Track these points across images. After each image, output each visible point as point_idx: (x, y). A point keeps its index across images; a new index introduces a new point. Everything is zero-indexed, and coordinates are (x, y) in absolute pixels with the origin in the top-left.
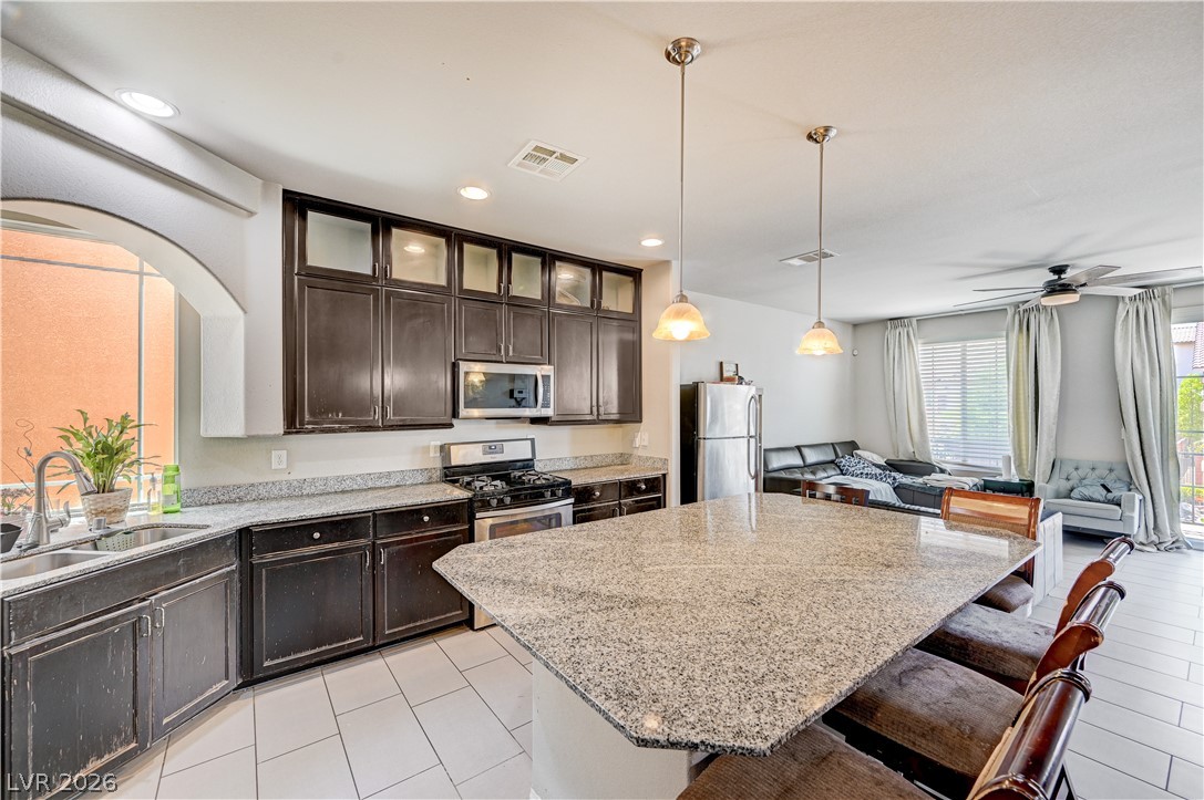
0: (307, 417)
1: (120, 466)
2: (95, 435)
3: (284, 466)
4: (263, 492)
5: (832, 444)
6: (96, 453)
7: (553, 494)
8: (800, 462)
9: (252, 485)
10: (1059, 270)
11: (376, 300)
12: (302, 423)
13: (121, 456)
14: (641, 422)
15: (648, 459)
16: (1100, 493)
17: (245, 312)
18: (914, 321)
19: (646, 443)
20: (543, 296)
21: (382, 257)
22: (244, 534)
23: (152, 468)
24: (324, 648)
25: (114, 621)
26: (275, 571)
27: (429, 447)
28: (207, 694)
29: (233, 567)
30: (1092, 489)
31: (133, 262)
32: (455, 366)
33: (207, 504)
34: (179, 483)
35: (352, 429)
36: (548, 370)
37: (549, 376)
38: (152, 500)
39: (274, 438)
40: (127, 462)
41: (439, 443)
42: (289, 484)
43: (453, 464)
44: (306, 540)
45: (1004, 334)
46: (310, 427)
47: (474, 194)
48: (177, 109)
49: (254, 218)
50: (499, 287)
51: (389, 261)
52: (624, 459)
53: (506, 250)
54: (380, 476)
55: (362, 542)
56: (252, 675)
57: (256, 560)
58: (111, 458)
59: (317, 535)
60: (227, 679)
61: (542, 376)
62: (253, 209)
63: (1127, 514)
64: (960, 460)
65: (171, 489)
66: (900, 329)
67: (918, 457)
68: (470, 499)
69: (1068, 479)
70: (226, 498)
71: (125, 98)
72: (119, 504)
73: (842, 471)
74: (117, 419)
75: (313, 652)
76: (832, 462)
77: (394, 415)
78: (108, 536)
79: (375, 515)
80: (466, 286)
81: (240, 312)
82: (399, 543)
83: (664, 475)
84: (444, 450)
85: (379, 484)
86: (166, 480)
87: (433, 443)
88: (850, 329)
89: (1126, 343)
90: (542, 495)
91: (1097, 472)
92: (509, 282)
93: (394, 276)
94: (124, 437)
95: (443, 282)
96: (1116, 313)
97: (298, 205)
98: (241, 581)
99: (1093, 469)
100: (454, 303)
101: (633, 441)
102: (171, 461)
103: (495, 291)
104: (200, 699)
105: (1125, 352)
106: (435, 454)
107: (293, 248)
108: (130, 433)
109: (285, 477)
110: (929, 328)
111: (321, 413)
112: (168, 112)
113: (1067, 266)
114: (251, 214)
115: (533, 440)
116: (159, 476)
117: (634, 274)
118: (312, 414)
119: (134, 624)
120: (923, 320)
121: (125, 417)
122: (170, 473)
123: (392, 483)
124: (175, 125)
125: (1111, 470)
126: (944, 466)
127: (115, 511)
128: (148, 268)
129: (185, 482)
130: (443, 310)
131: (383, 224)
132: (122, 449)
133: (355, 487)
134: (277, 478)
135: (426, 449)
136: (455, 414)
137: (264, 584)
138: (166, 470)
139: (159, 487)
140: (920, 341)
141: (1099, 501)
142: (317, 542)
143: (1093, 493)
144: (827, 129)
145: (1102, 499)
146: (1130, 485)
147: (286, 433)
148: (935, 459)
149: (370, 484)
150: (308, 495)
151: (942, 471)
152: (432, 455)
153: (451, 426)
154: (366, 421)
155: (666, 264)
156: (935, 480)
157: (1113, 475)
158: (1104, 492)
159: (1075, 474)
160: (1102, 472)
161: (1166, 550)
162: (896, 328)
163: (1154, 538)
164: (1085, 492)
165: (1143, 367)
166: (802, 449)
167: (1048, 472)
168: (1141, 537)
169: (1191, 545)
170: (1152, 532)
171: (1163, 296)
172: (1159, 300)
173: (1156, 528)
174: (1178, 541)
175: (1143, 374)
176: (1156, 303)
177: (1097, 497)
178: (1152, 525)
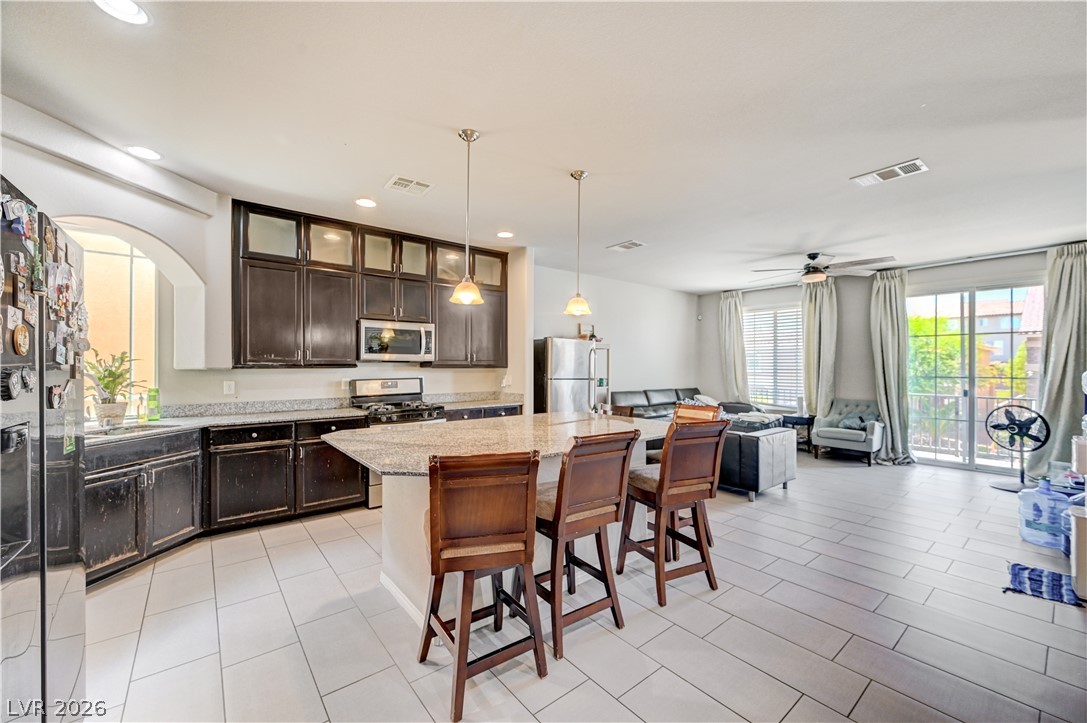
0: (249, 357)
1: (120, 387)
2: (103, 365)
3: (233, 392)
4: (217, 410)
5: (676, 390)
6: (105, 377)
7: (430, 415)
8: (646, 403)
9: (210, 405)
10: (813, 256)
11: (299, 275)
12: (245, 361)
13: (120, 380)
14: (506, 367)
15: (511, 394)
16: (856, 423)
17: (205, 283)
18: (740, 292)
19: (510, 383)
20: (427, 272)
21: (303, 244)
22: (205, 431)
23: (141, 390)
24: (259, 513)
25: (125, 474)
26: (227, 458)
27: (340, 382)
28: (181, 533)
29: (198, 453)
30: (851, 420)
31: (125, 247)
32: (358, 323)
33: (178, 417)
34: (159, 402)
35: (281, 366)
36: (431, 327)
37: (430, 332)
38: (141, 413)
39: (226, 371)
40: (124, 384)
41: (349, 380)
42: (236, 405)
43: (358, 394)
44: (248, 438)
45: (800, 303)
46: (251, 363)
47: (366, 203)
48: (162, 156)
49: (211, 219)
50: (393, 267)
51: (309, 247)
52: (495, 395)
53: (398, 239)
54: (303, 402)
55: (286, 441)
56: (210, 528)
57: (212, 449)
58: (114, 381)
59: (255, 435)
60: (193, 525)
61: (426, 332)
62: (210, 213)
63: (869, 437)
64: (771, 402)
65: (153, 404)
66: (730, 299)
67: (742, 400)
68: (366, 416)
69: (840, 414)
70: (191, 413)
71: (131, 150)
72: (119, 411)
74: (118, 355)
75: (252, 514)
76: (674, 403)
77: (313, 357)
78: (114, 429)
79: (296, 424)
80: (368, 265)
81: (203, 285)
82: (313, 444)
83: (521, 406)
84: (352, 384)
85: (302, 407)
86: (151, 398)
87: (344, 380)
88: (696, 298)
89: (877, 310)
90: (421, 415)
91: (859, 408)
92: (401, 262)
93: (312, 259)
94: (123, 368)
95: (350, 263)
96: (872, 290)
97: (243, 208)
98: (203, 464)
99: (857, 406)
100: (358, 278)
101: (501, 383)
102: (152, 385)
103: (390, 269)
104: (176, 535)
105: (876, 317)
106: (345, 387)
107: (239, 239)
108: (126, 365)
109: (234, 400)
110: (751, 297)
111: (259, 354)
112: (158, 157)
113: (818, 254)
114: (209, 216)
115: (421, 379)
116: (145, 396)
117: (503, 257)
118: (252, 354)
119: (136, 478)
120: (745, 292)
121: (124, 353)
122: (153, 394)
123: (312, 407)
124: (163, 164)
125: (868, 407)
126: (760, 406)
127: (117, 416)
128: (137, 252)
129: (163, 400)
130: (349, 283)
131: (304, 221)
132: (121, 375)
133: (284, 409)
134: (228, 400)
135: (339, 384)
136: (358, 357)
137: (218, 466)
138: (150, 390)
139: (145, 403)
140: (744, 309)
141: (855, 429)
142: (255, 440)
143: (853, 423)
144: (582, 172)
145: (858, 427)
146: (878, 418)
147: (234, 368)
148: (752, 401)
149: (296, 408)
150: (250, 414)
151: (759, 410)
152: (343, 388)
153: (355, 366)
154: (291, 361)
155: (521, 250)
156: (752, 417)
157: (869, 411)
158: (859, 422)
159: (845, 410)
160: (862, 408)
161: (899, 464)
162: (727, 298)
163: (891, 455)
164: (848, 422)
165: (887, 329)
166: (648, 393)
167: (827, 409)
168: (883, 455)
169: (916, 460)
170: (890, 451)
171: (901, 276)
172: (899, 279)
173: (893, 448)
174: (908, 457)
175: (887, 334)
176: (897, 281)
177: (854, 425)
178: (890, 446)
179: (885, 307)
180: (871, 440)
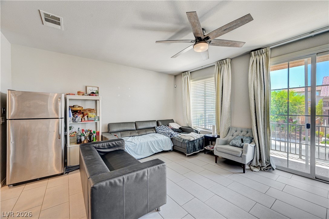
5: (157, 121)
16: (239, 142)
18: (189, 72)
45: (214, 75)
63: (244, 154)
64: (203, 127)
66: (185, 76)
67: (189, 126)
69: (233, 136)
73: (156, 131)
76: (154, 128)
88: (173, 77)
89: (252, 75)
91: (242, 133)
96: (250, 62)
99: (242, 131)
105: (252, 79)
110: (194, 75)
120: (191, 72)
125: (247, 132)
140: (191, 80)
143: (236, 142)
145: (239, 146)
146: (252, 140)
148: (193, 126)
157: (247, 135)
158: (240, 142)
159: (235, 134)
160: (244, 133)
161: (264, 170)
162: (184, 76)
163: (259, 164)
164: (234, 142)
165: (258, 86)
166: (137, 123)
167: (225, 133)
168: (254, 163)
169: (274, 167)
170: (258, 161)
171: (266, 52)
172: (265, 54)
173: (260, 160)
174: (270, 165)
175: (257, 89)
176: (264, 56)
177: (238, 144)
178: (258, 159)
179: (257, 72)
180: (245, 156)
